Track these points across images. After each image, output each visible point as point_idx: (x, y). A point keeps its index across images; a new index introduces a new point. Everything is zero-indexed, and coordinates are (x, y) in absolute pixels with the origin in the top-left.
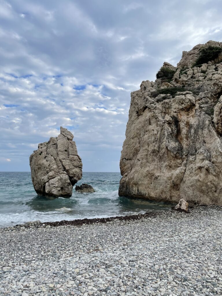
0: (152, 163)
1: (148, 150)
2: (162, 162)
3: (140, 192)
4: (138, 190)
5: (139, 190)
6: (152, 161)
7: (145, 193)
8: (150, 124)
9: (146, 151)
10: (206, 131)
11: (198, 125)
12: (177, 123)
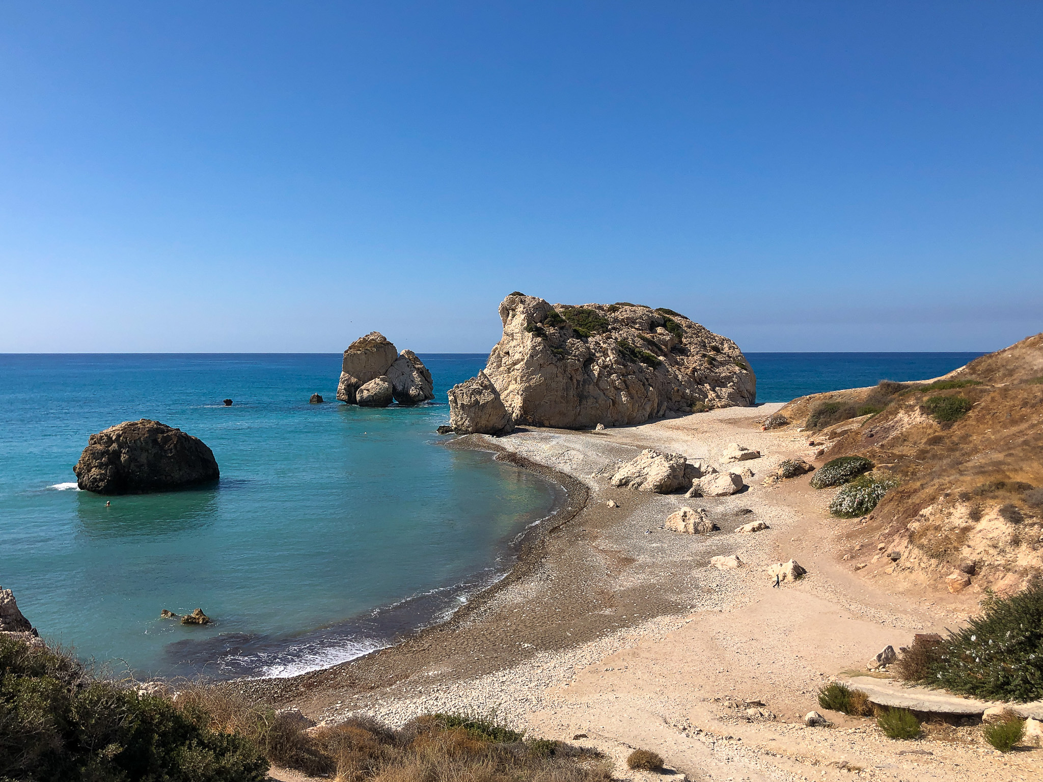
8: (557, 376)
10: (591, 387)
11: (584, 381)
12: (571, 379)
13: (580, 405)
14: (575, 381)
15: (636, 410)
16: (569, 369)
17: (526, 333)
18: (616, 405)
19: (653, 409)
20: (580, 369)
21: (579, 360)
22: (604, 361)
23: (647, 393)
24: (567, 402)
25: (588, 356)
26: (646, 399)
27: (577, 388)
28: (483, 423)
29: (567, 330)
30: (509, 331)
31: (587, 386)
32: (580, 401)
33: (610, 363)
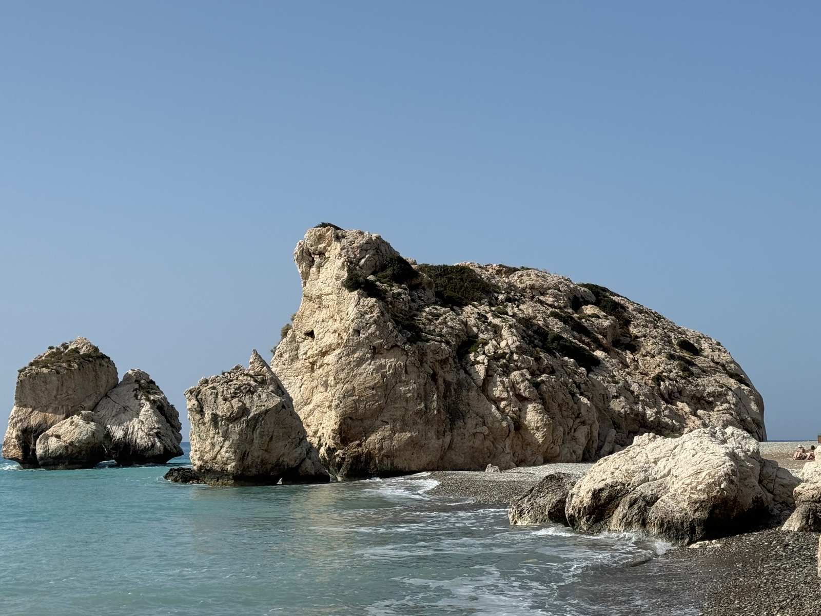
0: (414, 427)
1: (406, 409)
2: (430, 426)
3: (396, 467)
4: (392, 464)
5: (395, 464)
6: (414, 424)
7: (404, 467)
8: (406, 372)
9: (404, 410)
10: (473, 394)
11: (459, 384)
12: (434, 377)
13: (451, 430)
14: (441, 381)
15: (560, 441)
16: (430, 357)
17: (346, 292)
18: (522, 432)
19: (590, 440)
20: (451, 360)
21: (448, 343)
22: (496, 348)
23: (579, 409)
24: (427, 422)
25: (464, 338)
26: (578, 420)
27: (445, 397)
28: (256, 454)
29: (424, 289)
30: (315, 292)
31: (464, 393)
32: (452, 422)
33: (507, 351)
